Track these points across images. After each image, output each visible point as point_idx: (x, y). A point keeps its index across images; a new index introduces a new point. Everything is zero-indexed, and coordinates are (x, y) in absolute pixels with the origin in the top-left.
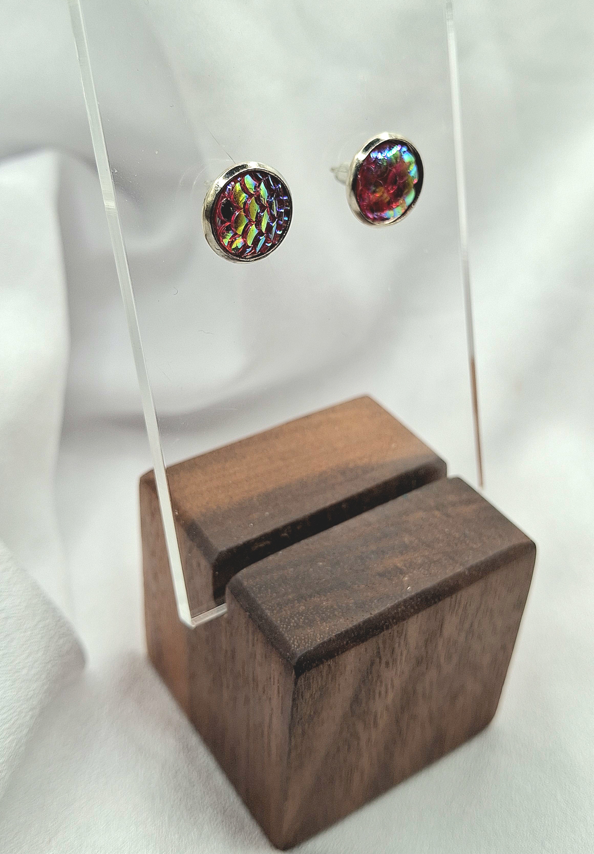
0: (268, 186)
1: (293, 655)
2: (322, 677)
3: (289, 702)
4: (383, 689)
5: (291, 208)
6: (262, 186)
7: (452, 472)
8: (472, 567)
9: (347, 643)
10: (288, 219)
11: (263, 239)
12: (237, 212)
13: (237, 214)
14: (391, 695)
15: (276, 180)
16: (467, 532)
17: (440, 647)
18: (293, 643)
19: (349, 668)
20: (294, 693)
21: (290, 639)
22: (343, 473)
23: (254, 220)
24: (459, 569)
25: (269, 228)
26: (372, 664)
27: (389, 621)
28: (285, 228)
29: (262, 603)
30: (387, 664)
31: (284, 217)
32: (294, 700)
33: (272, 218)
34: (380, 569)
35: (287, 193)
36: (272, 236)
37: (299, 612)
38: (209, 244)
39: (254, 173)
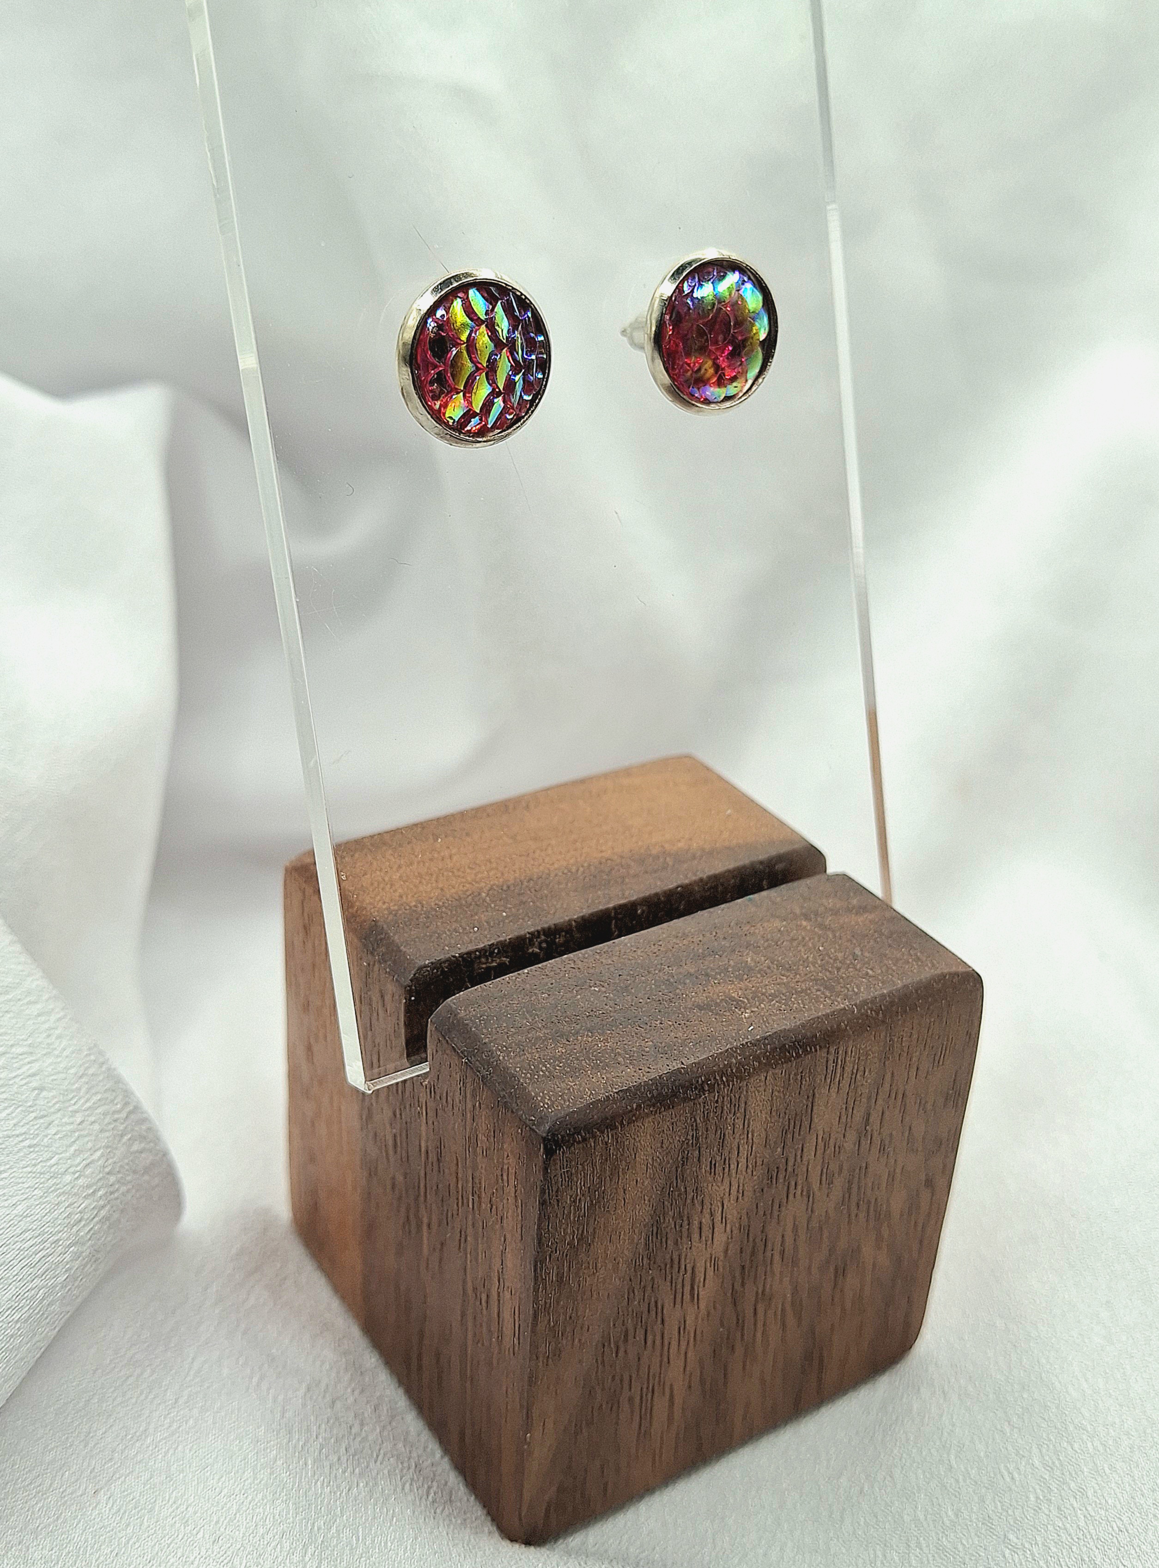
0: (508, 310)
1: (542, 1119)
2: (593, 1165)
3: (534, 1212)
4: (707, 1220)
5: (549, 356)
6: (499, 308)
7: (833, 867)
8: (865, 1002)
9: (639, 1106)
10: (544, 376)
11: (499, 402)
12: (454, 349)
13: (454, 353)
14: (720, 1238)
15: (524, 303)
16: (858, 951)
17: (809, 1154)
18: (542, 1101)
19: (641, 1157)
20: (543, 1192)
21: (537, 1095)
22: (641, 861)
23: (485, 365)
24: (841, 1004)
25: (510, 385)
26: (685, 1160)
27: (715, 1078)
28: (537, 390)
29: (491, 1042)
30: (713, 1166)
31: (536, 371)
32: (543, 1203)
33: (516, 368)
34: (702, 999)
35: (542, 329)
36: (515, 400)
37: (554, 1057)
38: (407, 405)
39: (484, 286)
